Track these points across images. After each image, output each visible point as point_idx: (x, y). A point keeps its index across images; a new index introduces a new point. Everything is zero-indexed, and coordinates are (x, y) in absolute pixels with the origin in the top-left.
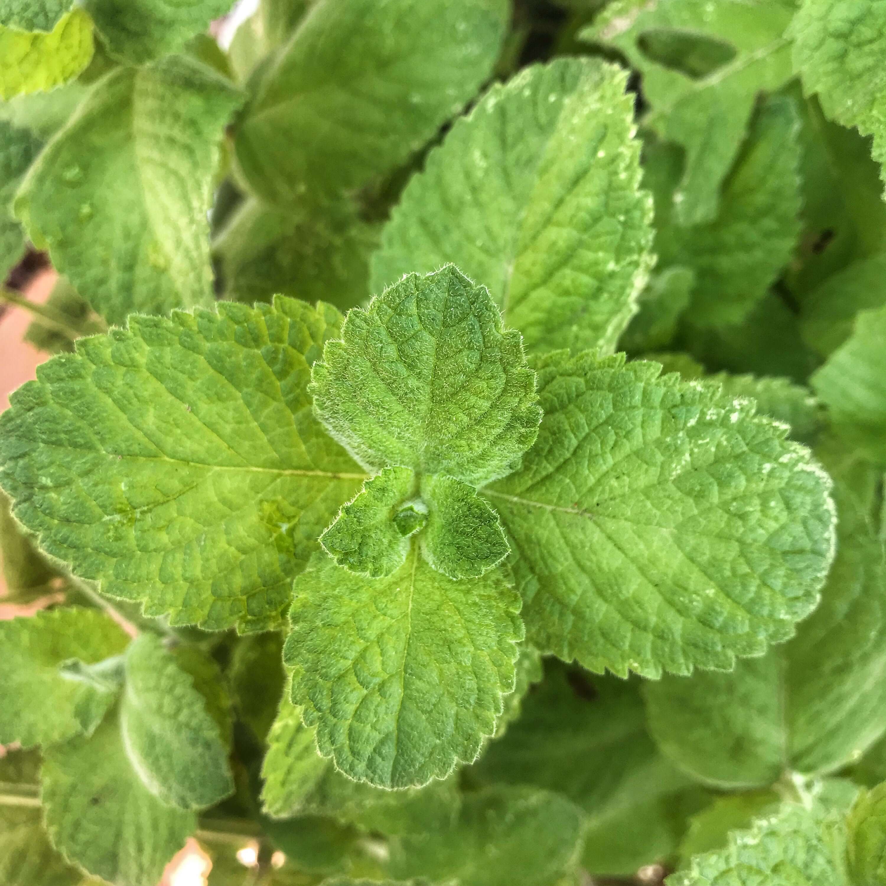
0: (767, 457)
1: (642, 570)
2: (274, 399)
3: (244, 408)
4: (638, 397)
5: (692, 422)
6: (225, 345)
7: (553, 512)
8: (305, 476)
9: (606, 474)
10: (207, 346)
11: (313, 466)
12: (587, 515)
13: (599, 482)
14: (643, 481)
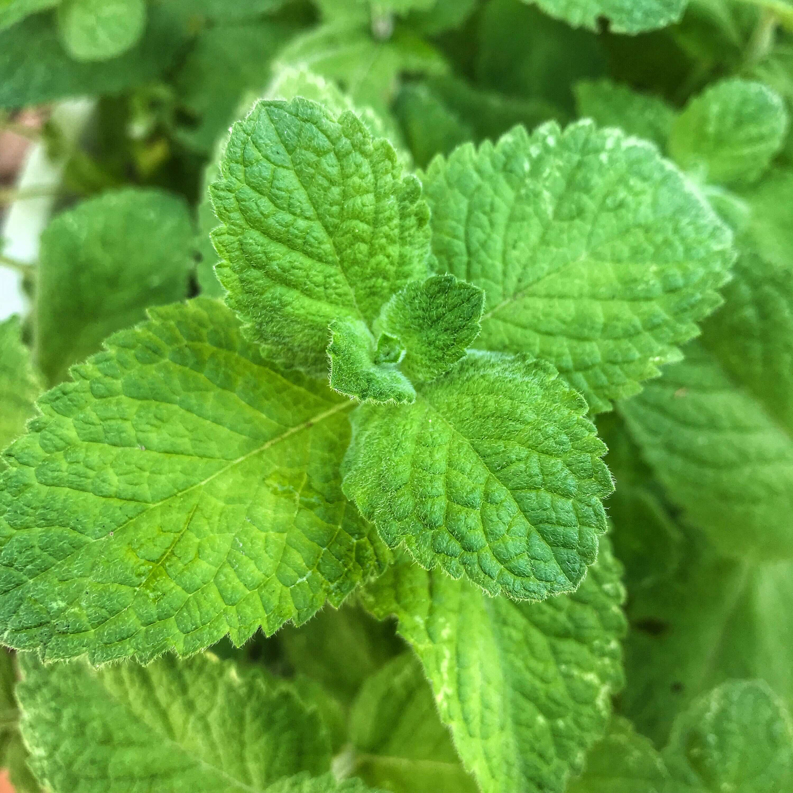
0: (597, 151)
1: (594, 297)
2: (207, 390)
3: (188, 415)
4: (475, 176)
5: (527, 166)
6: (134, 372)
7: (494, 316)
8: (283, 440)
9: (504, 253)
10: (118, 384)
11: (283, 427)
12: (519, 295)
13: (505, 262)
14: (534, 237)
